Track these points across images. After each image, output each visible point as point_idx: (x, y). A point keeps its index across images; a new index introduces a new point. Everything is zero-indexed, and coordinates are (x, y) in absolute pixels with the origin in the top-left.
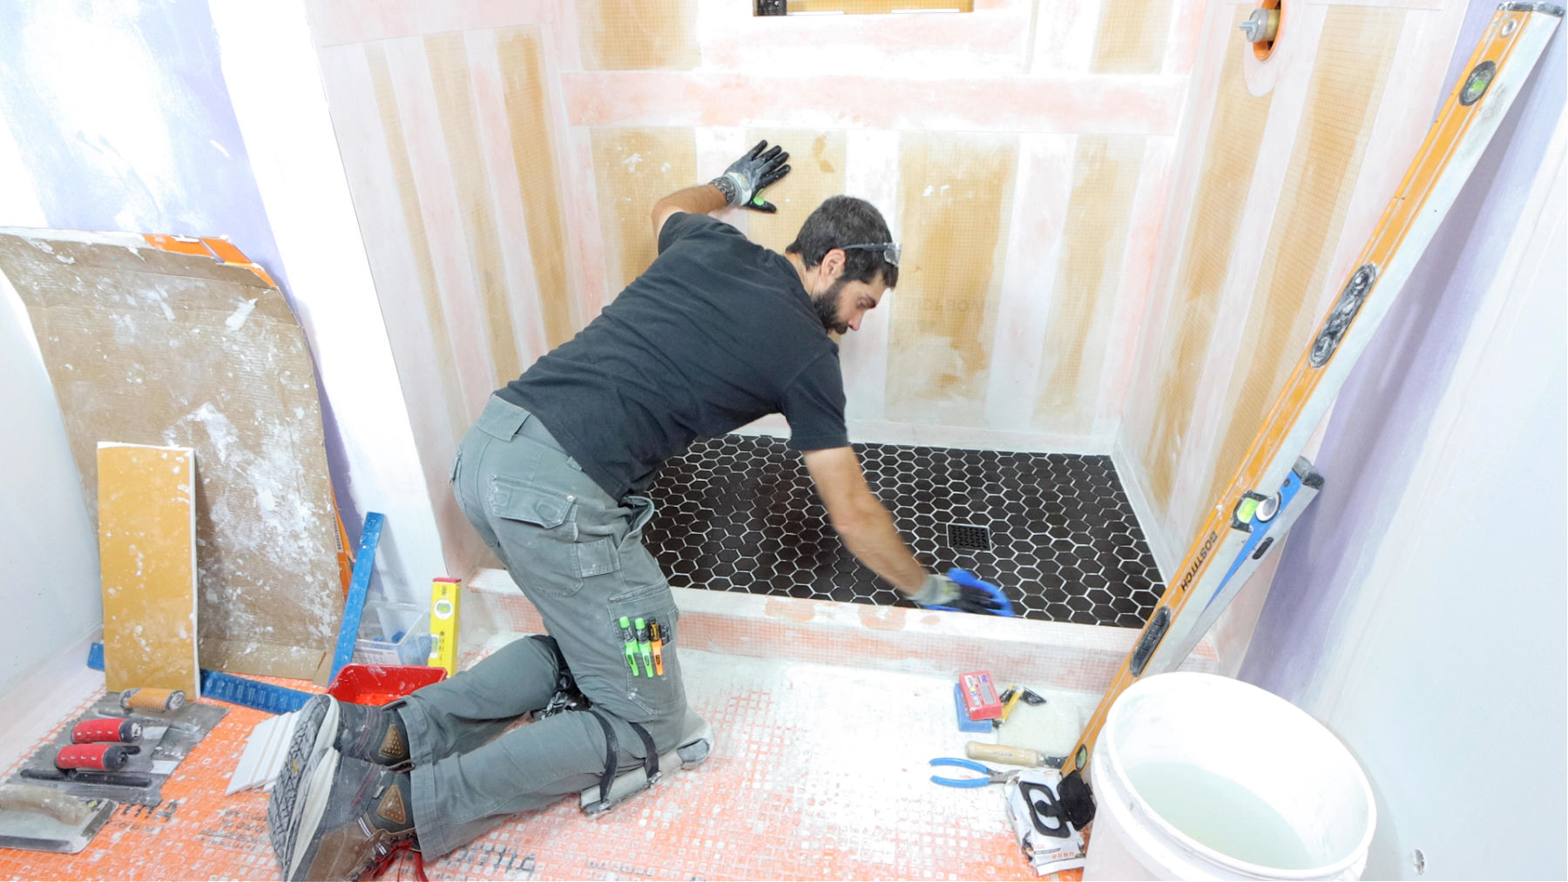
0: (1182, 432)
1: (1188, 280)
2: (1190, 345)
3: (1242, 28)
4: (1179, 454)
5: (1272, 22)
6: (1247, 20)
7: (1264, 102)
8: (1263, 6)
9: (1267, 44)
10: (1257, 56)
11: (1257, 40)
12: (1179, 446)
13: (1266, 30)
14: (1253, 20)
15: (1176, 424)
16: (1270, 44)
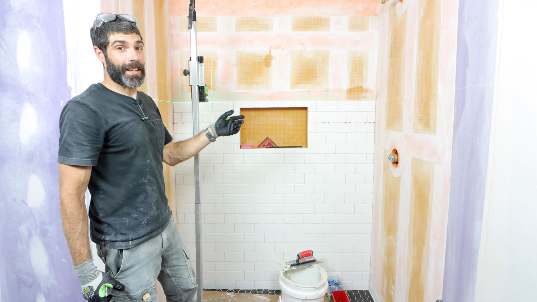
0: (394, 283)
1: (385, 230)
2: (390, 252)
3: (388, 159)
4: (394, 292)
5: (396, 157)
6: (389, 157)
7: (398, 179)
8: (392, 153)
9: (396, 163)
10: (393, 166)
11: (393, 161)
12: (393, 289)
13: (395, 159)
14: (390, 157)
15: (391, 280)
16: (397, 163)
